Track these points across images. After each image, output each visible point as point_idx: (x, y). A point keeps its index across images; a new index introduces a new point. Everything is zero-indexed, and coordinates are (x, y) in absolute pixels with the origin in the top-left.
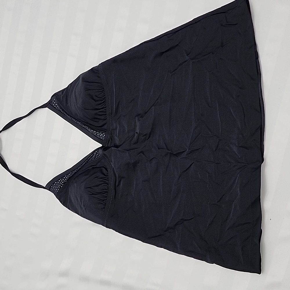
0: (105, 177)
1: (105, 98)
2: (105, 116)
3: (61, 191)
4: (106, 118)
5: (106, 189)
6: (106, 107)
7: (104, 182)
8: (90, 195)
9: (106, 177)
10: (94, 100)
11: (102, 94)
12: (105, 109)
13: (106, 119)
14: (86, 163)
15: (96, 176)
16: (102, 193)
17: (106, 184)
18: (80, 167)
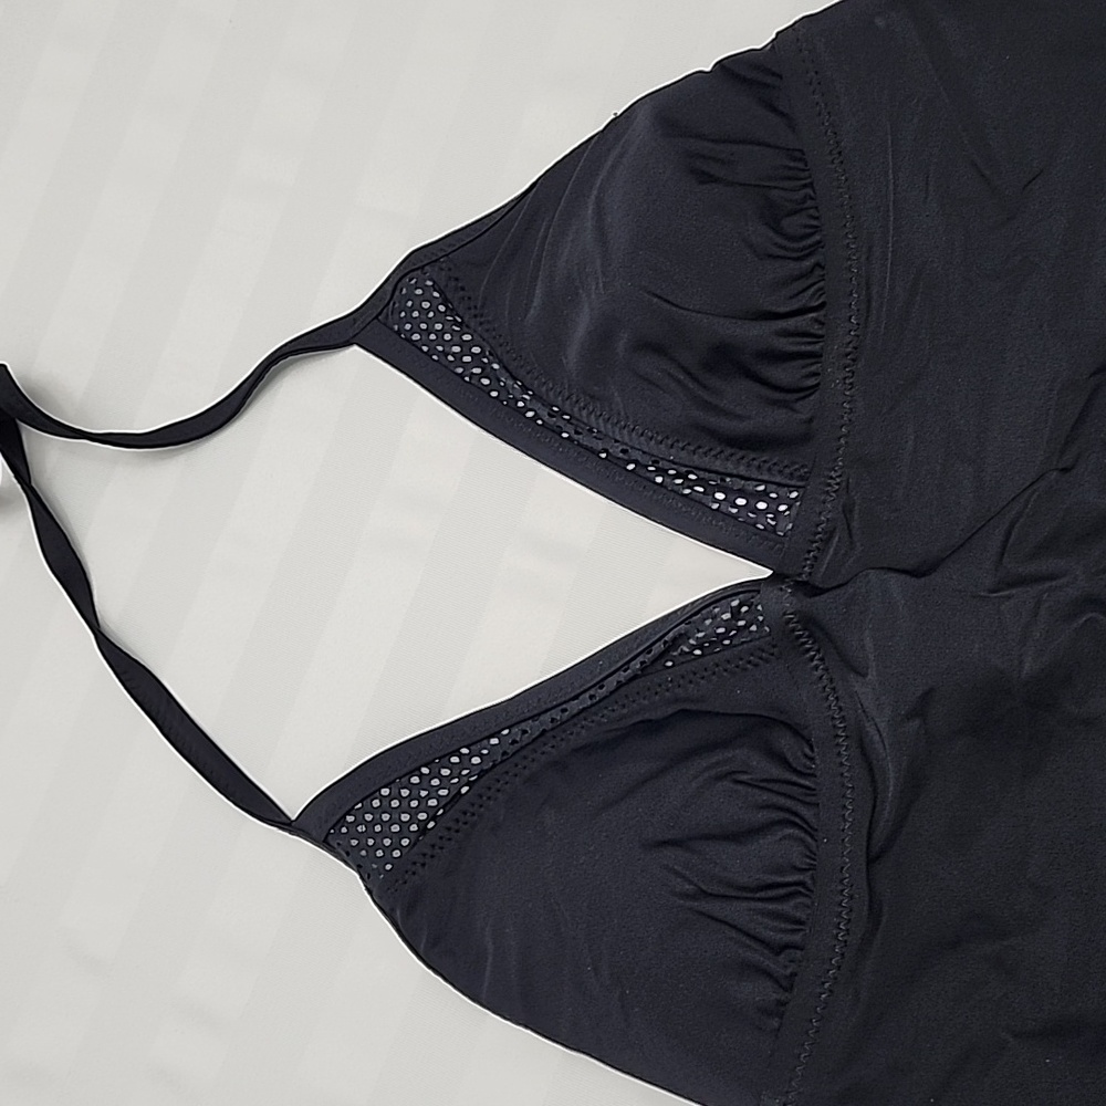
0: (795, 778)
2: (813, 368)
3: (428, 851)
4: (811, 382)
5: (796, 869)
6: (823, 305)
7: (782, 815)
8: (685, 896)
9: (802, 781)
12: (816, 320)
13: (817, 387)
14: (634, 677)
15: (726, 768)
16: (771, 893)
17: (796, 832)
18: (585, 701)
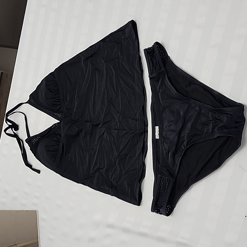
1: (59, 90)
2: (60, 102)
5: (57, 149)
6: (60, 96)
8: (47, 151)
9: (59, 141)
10: (52, 92)
11: (57, 88)
12: (59, 98)
13: (61, 104)
15: (53, 140)
16: (54, 151)
17: (58, 146)
